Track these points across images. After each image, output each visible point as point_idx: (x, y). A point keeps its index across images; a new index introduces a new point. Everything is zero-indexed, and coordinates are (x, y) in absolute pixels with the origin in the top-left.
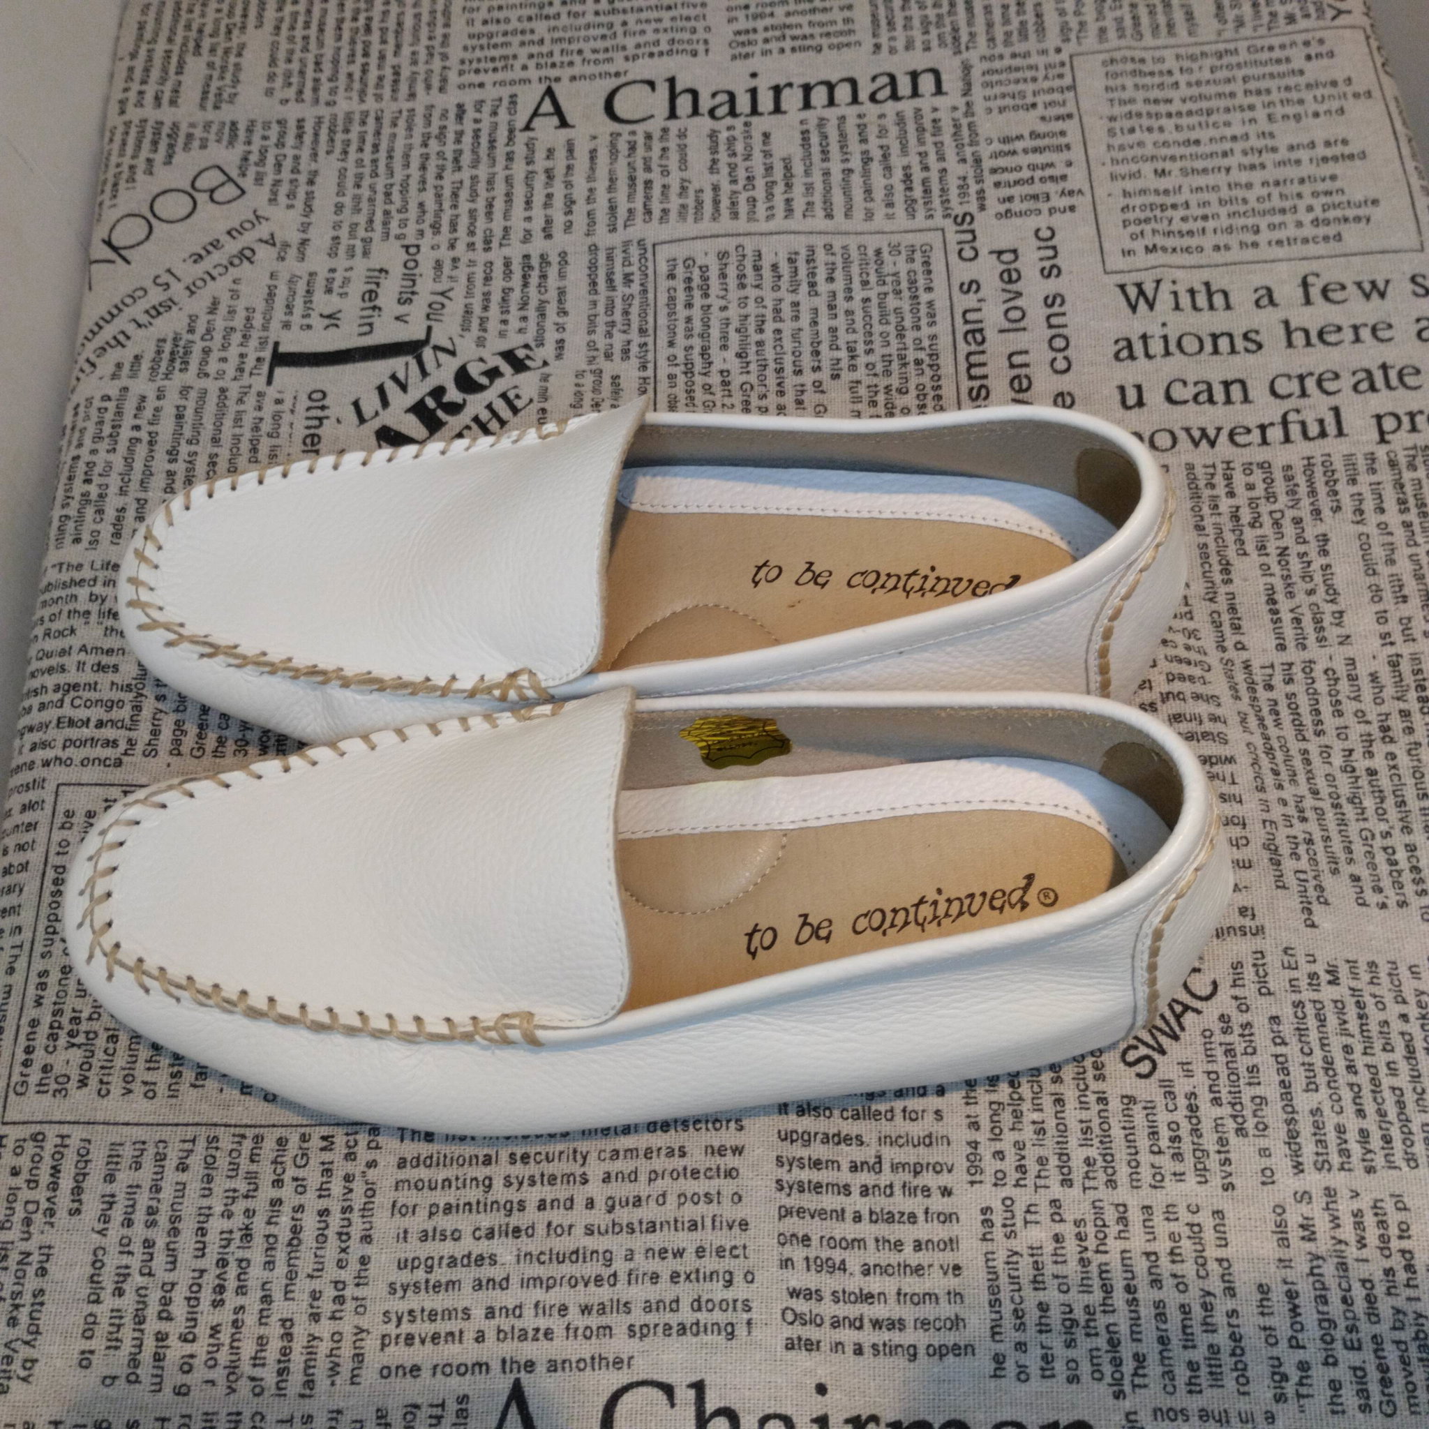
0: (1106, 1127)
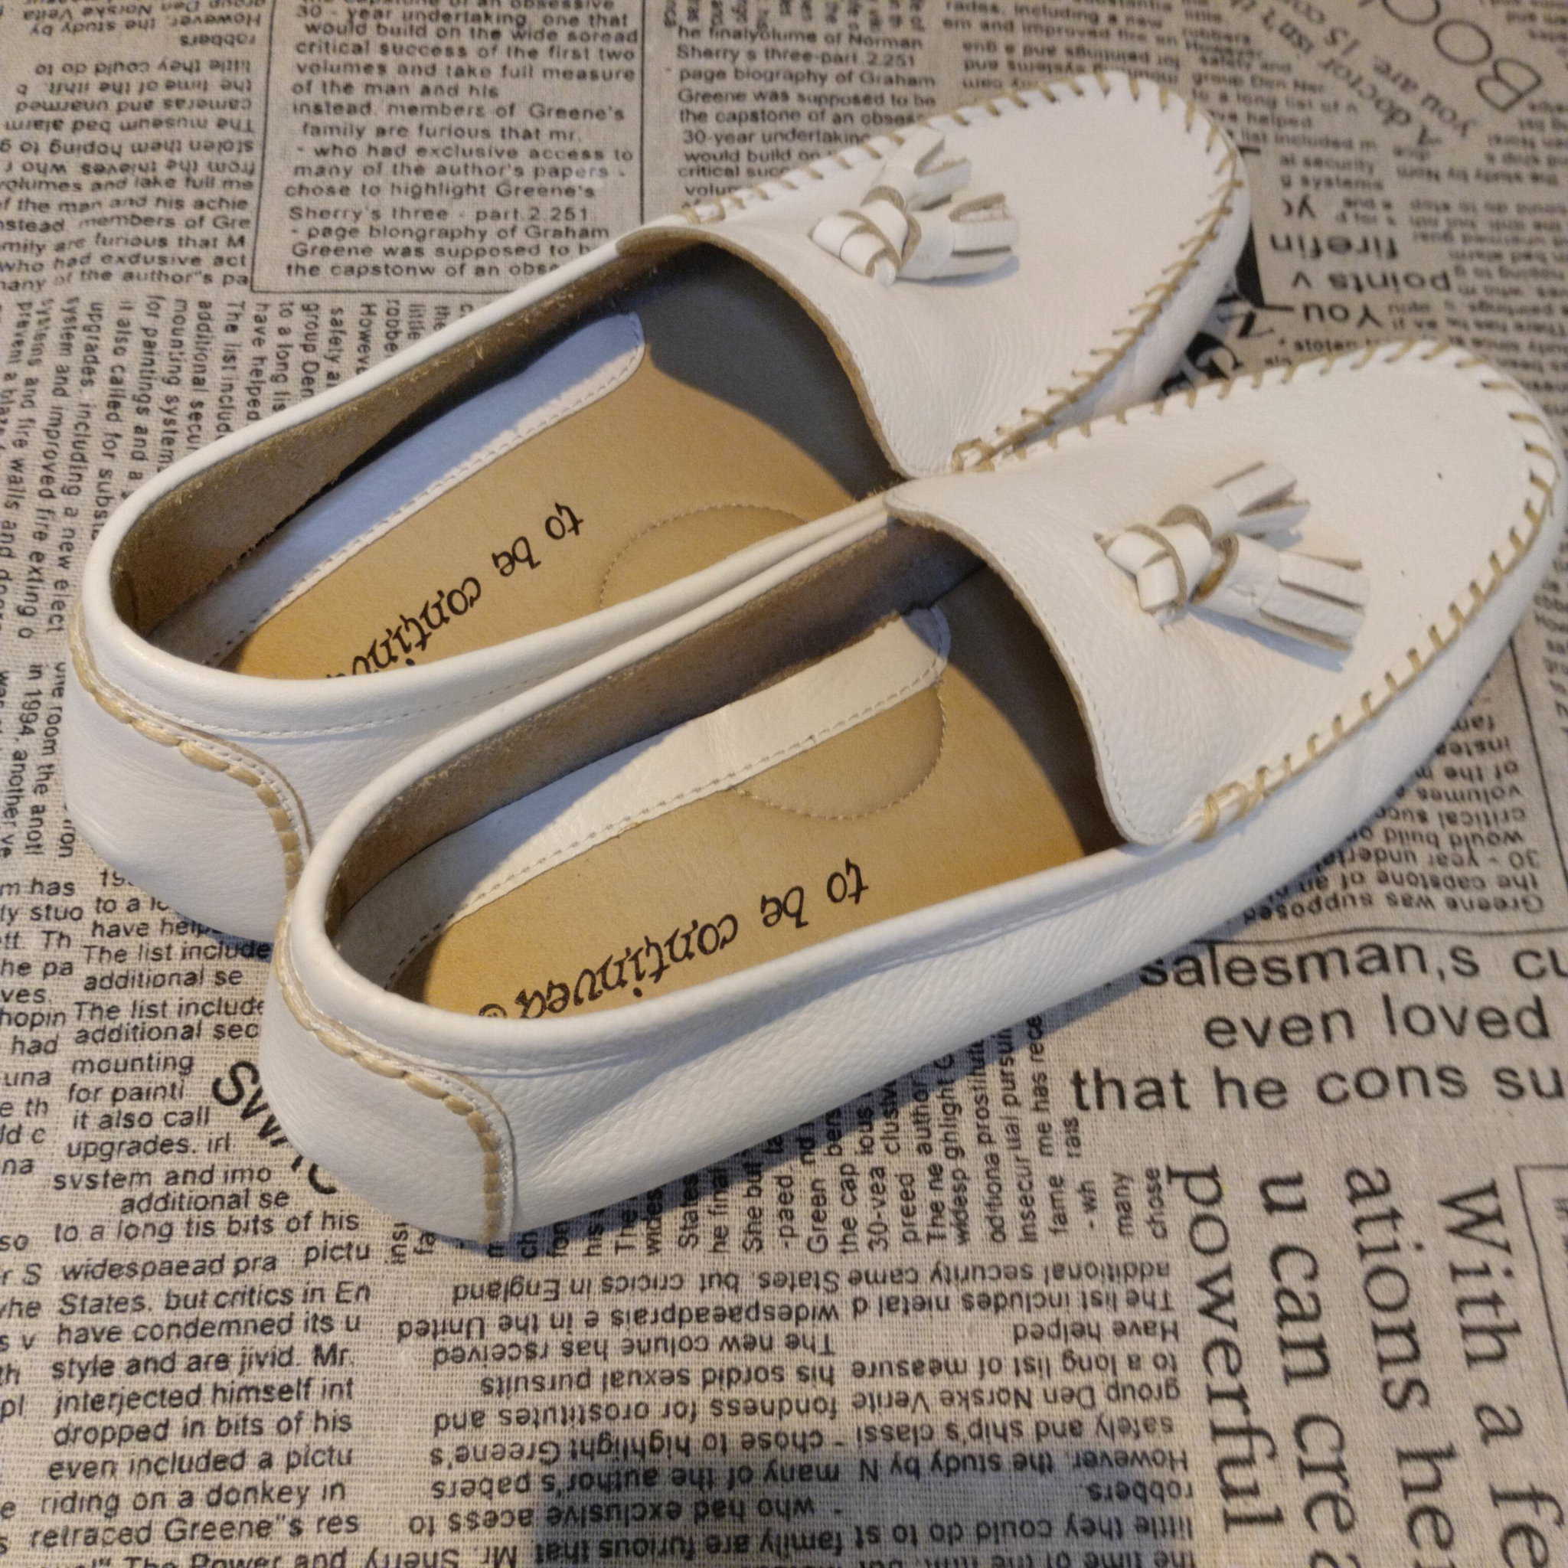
0: (154, 1035)
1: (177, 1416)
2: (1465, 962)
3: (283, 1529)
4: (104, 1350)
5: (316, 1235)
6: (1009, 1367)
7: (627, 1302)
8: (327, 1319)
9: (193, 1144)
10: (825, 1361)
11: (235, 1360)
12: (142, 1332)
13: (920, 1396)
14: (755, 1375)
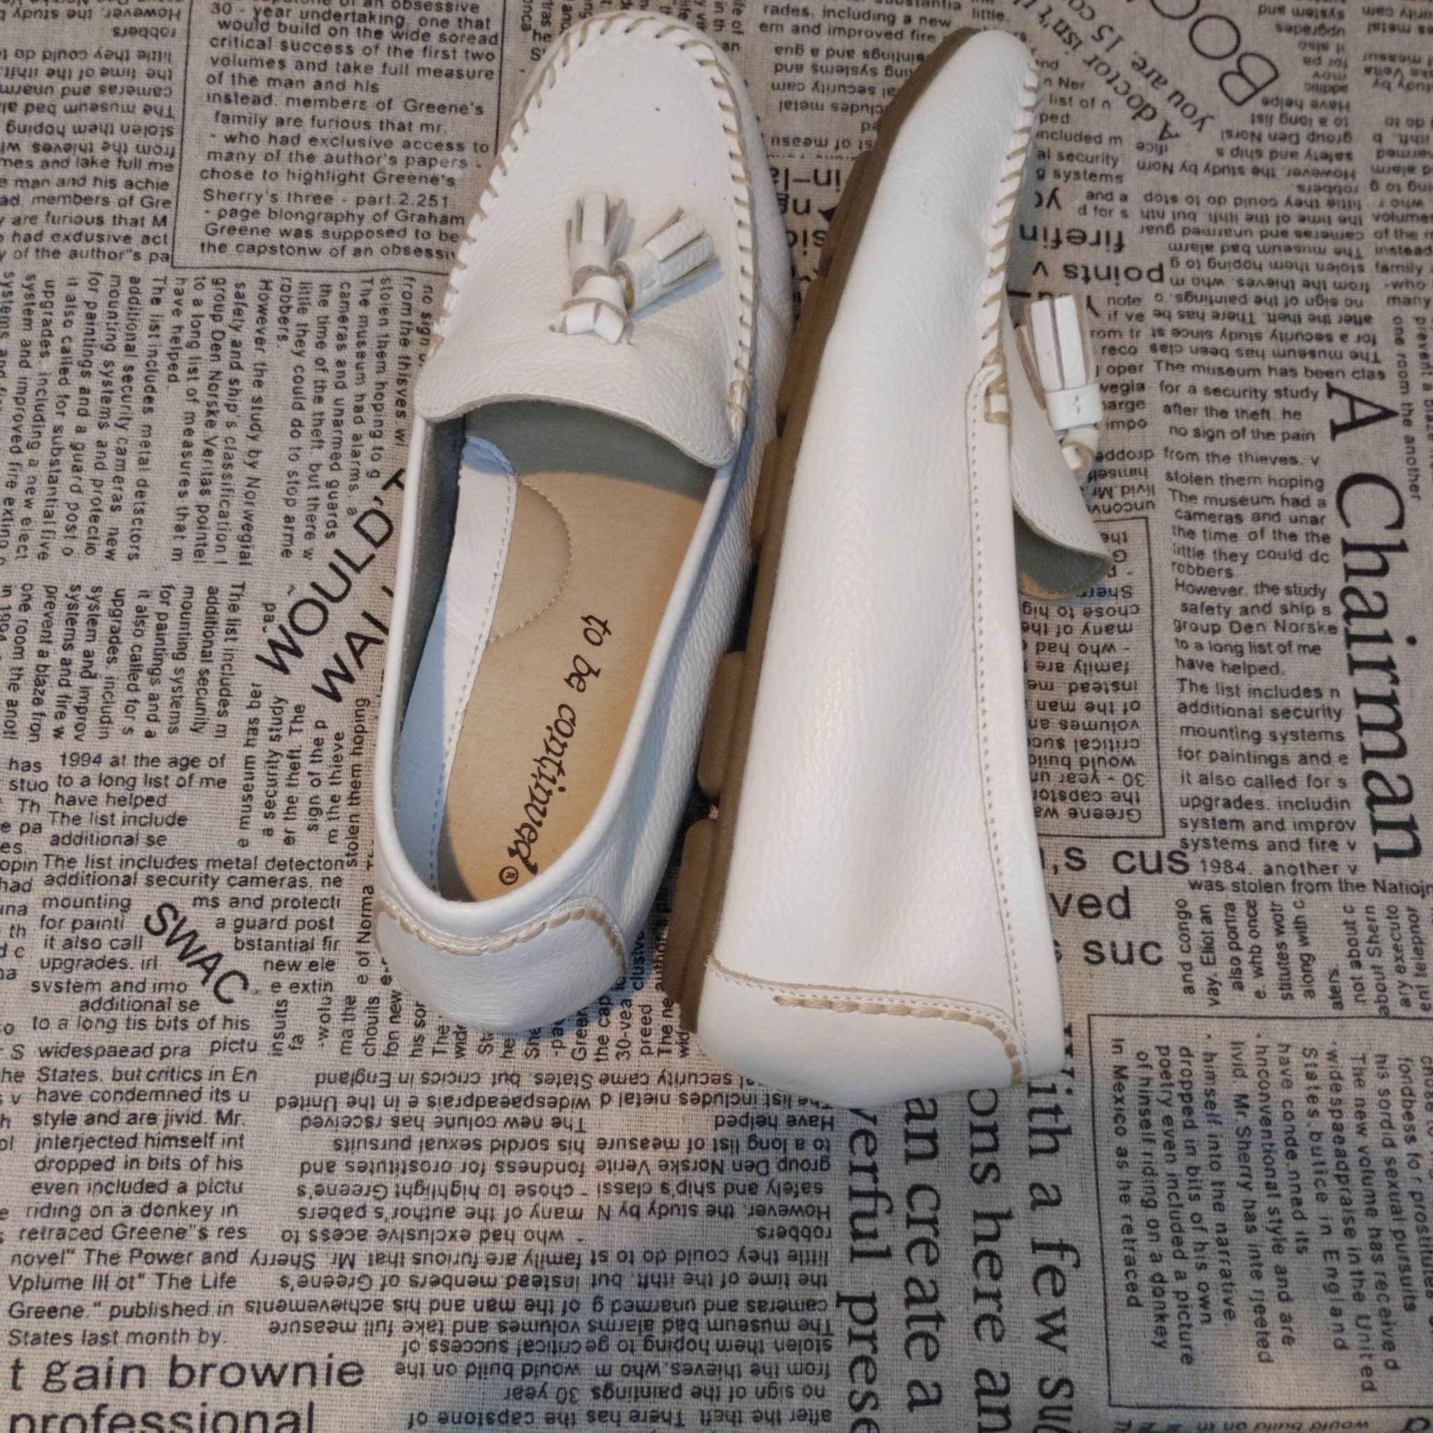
0: (102, 881)
1: (121, 1155)
2: (1076, 859)
3: (195, 1234)
4: (70, 1107)
5: (218, 1033)
6: (709, 1145)
7: (439, 1091)
8: (226, 1093)
9: (131, 962)
10: (578, 1137)
11: (161, 1118)
12: (96, 1096)
13: (644, 1163)
14: (529, 1145)
